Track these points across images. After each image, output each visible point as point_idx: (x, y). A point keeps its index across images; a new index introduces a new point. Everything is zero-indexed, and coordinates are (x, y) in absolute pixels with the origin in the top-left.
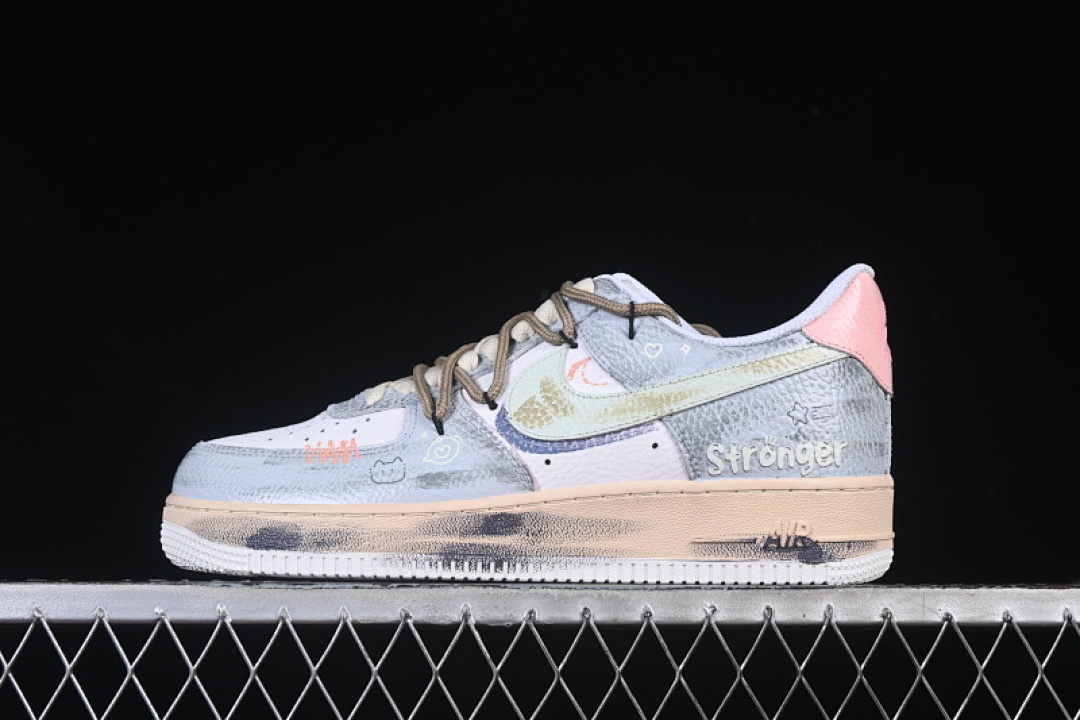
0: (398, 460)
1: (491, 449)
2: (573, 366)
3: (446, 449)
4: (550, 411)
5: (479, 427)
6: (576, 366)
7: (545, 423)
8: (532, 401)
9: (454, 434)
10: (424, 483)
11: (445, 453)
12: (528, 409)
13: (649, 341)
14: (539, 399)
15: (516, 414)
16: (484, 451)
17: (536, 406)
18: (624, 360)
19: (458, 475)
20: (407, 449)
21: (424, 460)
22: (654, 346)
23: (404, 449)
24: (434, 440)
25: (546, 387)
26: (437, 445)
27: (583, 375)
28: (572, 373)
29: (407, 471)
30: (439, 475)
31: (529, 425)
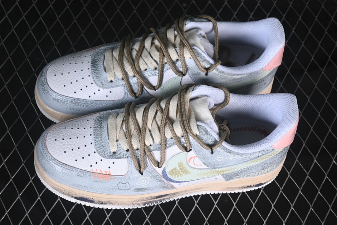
0: (127, 183)
1: (160, 182)
2: (190, 158)
3: (145, 181)
4: (181, 173)
5: (156, 175)
6: (191, 158)
7: (180, 176)
8: (175, 168)
9: (147, 176)
10: (137, 191)
11: (144, 182)
12: (173, 171)
13: (218, 156)
14: (178, 168)
15: (169, 172)
16: (158, 183)
17: (176, 170)
18: (209, 161)
19: (149, 189)
20: (130, 179)
21: (137, 184)
22: (220, 158)
23: (129, 179)
24: (140, 178)
25: (180, 165)
26: (141, 180)
27: (194, 162)
28: (190, 160)
29: (131, 187)
30: (142, 189)
31: (174, 176)
